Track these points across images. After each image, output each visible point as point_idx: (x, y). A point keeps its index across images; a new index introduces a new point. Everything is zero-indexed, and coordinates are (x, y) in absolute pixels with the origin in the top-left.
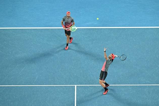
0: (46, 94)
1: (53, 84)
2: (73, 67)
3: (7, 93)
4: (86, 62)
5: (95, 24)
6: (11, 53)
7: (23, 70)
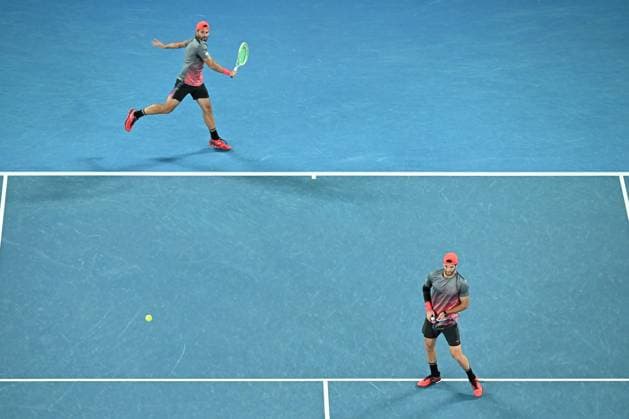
0: (222, 410)
1: (243, 375)
2: (310, 315)
3: (80, 407)
4: (355, 295)
5: (380, 160)
6: (83, 263)
7: (131, 325)
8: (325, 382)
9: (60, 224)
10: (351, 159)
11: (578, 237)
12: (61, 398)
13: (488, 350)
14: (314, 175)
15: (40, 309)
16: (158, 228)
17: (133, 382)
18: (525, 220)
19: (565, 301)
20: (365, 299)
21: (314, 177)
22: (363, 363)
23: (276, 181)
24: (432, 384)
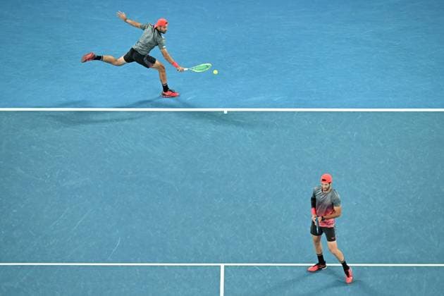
1: (161, 261)
3: (38, 284)
4: (249, 201)
5: (276, 99)
6: (49, 176)
7: (81, 223)
8: (222, 266)
9: (34, 147)
10: (254, 99)
11: (419, 158)
12: (25, 278)
13: (346, 242)
14: (225, 111)
15: (15, 211)
16: (107, 150)
17: (80, 266)
18: (381, 145)
19: (407, 206)
20: (257, 204)
21: (226, 112)
22: (252, 252)
23: (197, 115)
24: (319, 269)
